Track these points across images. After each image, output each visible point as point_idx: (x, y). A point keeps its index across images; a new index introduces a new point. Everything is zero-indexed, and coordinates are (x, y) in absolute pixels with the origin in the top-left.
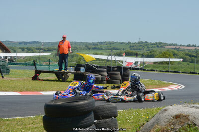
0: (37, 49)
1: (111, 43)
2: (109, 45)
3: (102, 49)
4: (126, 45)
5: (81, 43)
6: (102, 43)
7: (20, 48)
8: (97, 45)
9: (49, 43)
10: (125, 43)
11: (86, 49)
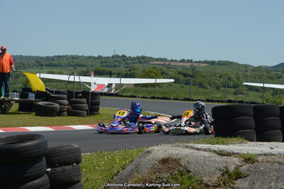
1: (73, 57)
2: (70, 60)
3: (60, 66)
4: (95, 60)
5: (30, 57)
6: (60, 57)
8: (53, 60)
10: (94, 57)
11: (37, 66)
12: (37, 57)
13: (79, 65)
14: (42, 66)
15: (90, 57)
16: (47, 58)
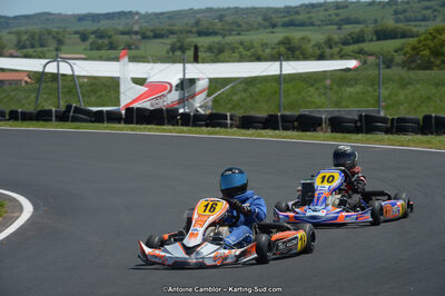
0: (123, 33)
6: (313, 6)
7: (76, 33)
8: (297, 13)
9: (162, 14)
11: (265, 28)
12: (269, 9)
13: (348, 21)
14: (274, 26)
16: (288, 10)
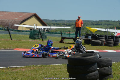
1: (107, 21)
2: (106, 22)
3: (102, 25)
4: (117, 22)
5: (89, 21)
10: (116, 21)
15: (115, 21)
